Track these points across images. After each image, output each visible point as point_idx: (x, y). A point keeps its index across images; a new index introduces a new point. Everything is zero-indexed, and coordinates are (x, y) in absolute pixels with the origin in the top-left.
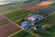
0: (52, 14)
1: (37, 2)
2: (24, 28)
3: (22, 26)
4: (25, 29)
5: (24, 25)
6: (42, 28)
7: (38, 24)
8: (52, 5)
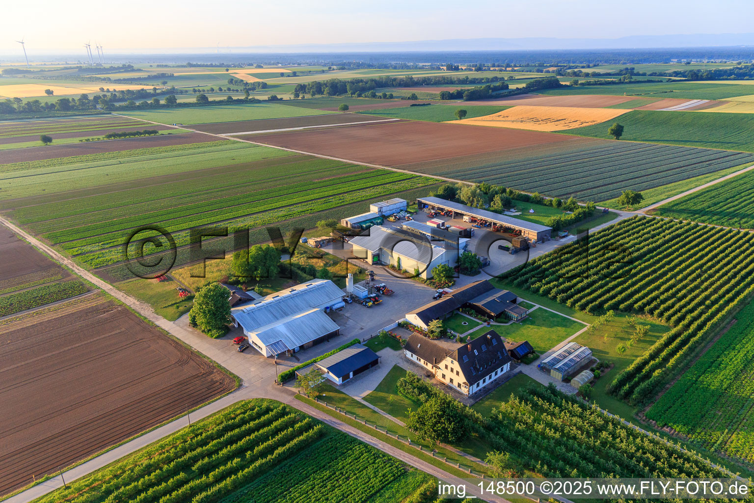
0: (641, 213)
1: (452, 97)
2: (285, 368)
3: (253, 337)
4: (289, 378)
5: (280, 326)
6: (545, 369)
7: (479, 312)
8: (618, 132)
